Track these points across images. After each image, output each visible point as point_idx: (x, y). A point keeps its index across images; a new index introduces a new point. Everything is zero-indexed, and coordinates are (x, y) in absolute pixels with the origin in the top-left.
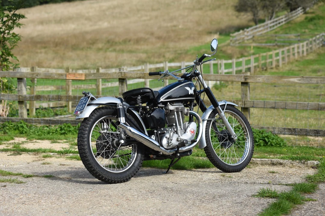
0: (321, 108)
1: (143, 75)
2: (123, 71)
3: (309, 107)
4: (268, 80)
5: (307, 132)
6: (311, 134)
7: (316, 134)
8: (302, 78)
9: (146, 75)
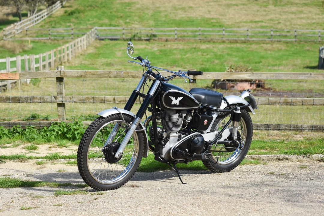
0: (271, 103)
1: (84, 73)
2: (61, 69)
3: (259, 102)
4: (218, 76)
5: (257, 126)
6: (262, 128)
7: (266, 128)
8: (252, 74)
9: (87, 73)
